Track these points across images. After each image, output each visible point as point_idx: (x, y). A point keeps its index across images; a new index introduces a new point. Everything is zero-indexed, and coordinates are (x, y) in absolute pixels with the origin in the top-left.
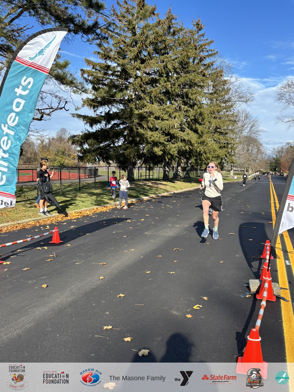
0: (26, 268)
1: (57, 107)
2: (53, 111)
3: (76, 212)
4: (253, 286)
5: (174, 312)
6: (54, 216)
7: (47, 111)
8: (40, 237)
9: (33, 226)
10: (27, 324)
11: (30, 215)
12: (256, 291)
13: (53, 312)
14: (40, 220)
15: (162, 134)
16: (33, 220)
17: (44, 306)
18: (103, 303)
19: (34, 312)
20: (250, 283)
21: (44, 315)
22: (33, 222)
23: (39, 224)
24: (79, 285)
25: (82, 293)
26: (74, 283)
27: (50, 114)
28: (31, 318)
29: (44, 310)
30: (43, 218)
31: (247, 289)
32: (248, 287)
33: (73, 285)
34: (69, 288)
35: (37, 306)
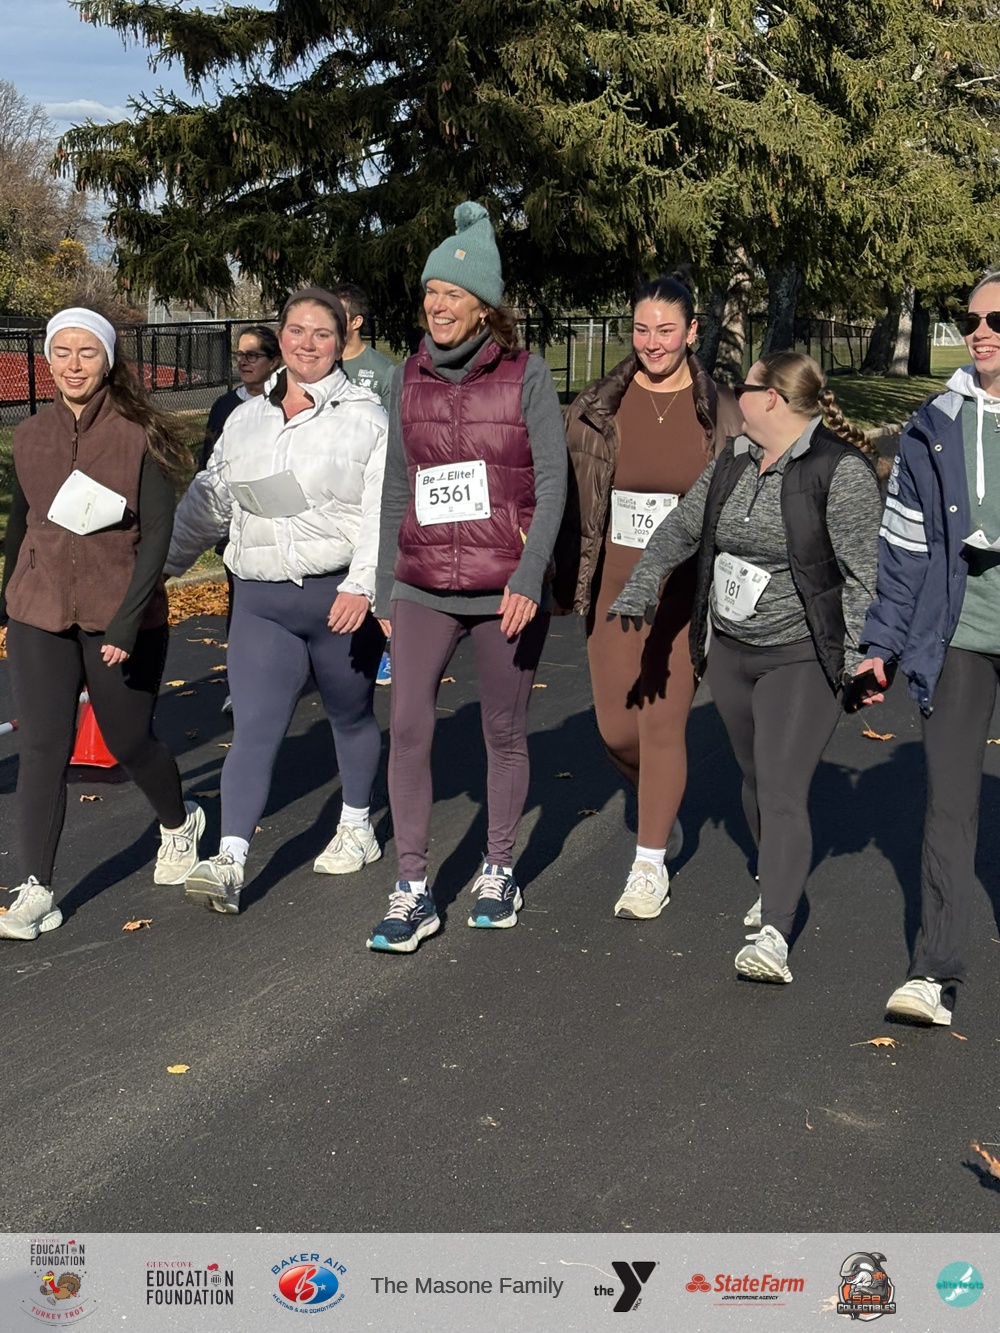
5: (847, 1119)
13: (197, 1120)
17: (140, 1088)
18: (448, 1070)
19: (100, 1120)
21: (156, 1134)
24: (296, 983)
25: (325, 1024)
26: (267, 974)
28: (91, 1150)
33: (264, 985)
34: (248, 998)
35: (103, 1090)
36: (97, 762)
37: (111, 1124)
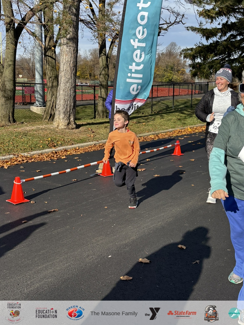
0: (156, 175)
1: (174, 21)
2: (170, 26)
3: (192, 128)
6: (171, 131)
7: (165, 26)
8: (164, 148)
9: (153, 139)
10: (167, 219)
11: (150, 129)
13: (187, 212)
14: (159, 134)
16: (153, 134)
17: (178, 206)
19: (171, 210)
21: (180, 214)
22: (153, 135)
23: (158, 138)
27: (167, 29)
28: (169, 215)
29: (179, 209)
30: (161, 133)
34: (198, 194)
35: (172, 206)
36: (178, 155)
37: (173, 211)
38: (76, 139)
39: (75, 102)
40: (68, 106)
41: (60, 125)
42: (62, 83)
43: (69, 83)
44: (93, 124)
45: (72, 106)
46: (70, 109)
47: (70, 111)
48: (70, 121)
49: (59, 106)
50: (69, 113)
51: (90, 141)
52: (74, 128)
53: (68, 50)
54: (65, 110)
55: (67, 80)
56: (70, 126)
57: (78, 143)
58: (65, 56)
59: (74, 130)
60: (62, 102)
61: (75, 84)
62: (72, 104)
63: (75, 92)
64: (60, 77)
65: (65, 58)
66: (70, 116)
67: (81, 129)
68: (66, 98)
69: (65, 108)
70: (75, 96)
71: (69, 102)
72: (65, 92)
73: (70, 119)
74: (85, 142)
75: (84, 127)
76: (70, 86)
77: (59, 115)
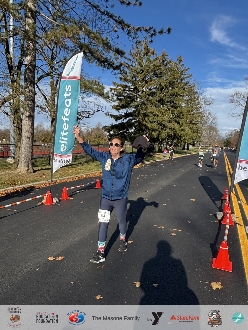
2: (95, 112)
4: (219, 216)
8: (89, 184)
9: (84, 178)
12: (221, 219)
14: (89, 175)
15: (158, 125)
20: (217, 214)
22: (85, 175)
23: (88, 177)
27: (93, 114)
31: (215, 217)
32: (216, 216)
38: (32, 179)
39: (32, 156)
40: (28, 158)
41: (22, 170)
42: (23, 143)
43: (28, 144)
44: (46, 169)
45: (30, 159)
46: (29, 160)
47: (29, 162)
48: (29, 168)
49: (22, 158)
50: (28, 163)
51: (42, 181)
52: (32, 173)
53: (27, 123)
54: (25, 161)
55: (27, 142)
56: (29, 171)
57: (33, 182)
58: (25, 127)
59: (32, 174)
60: (23, 156)
61: (33, 145)
62: (31, 157)
63: (32, 149)
64: (22, 140)
65: (26, 129)
66: (29, 165)
67: (37, 173)
68: (26, 153)
69: (26, 160)
70: (32, 152)
71: (28, 156)
72: (26, 149)
73: (29, 167)
74: (38, 181)
75: (39, 171)
76: (29, 146)
77: (21, 164)
